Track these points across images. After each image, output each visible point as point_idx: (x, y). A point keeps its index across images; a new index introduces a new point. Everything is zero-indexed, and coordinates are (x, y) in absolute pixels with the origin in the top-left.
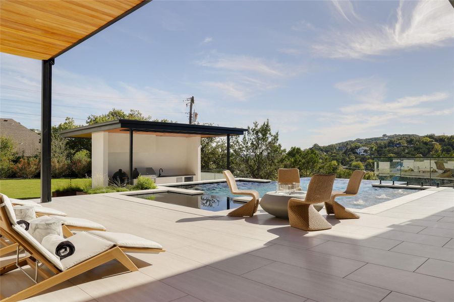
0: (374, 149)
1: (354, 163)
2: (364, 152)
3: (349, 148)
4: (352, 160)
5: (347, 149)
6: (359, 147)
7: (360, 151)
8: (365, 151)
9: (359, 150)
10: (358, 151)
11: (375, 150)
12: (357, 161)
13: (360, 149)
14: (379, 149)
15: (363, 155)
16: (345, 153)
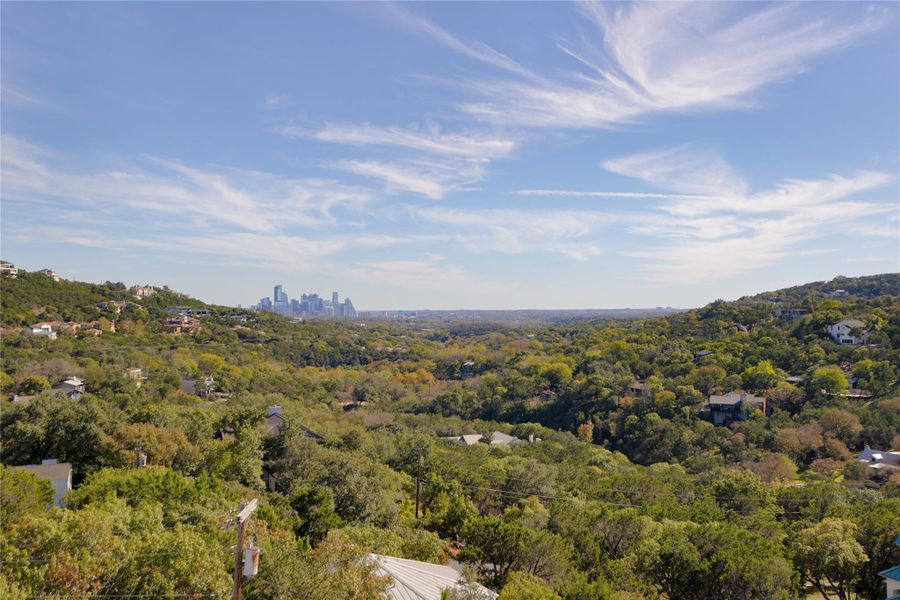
0: (878, 327)
1: (821, 371)
2: (850, 334)
3: (807, 322)
4: (815, 360)
5: (802, 324)
6: (837, 320)
7: (841, 329)
8: (854, 332)
9: (835, 327)
10: (833, 330)
11: (883, 329)
12: (829, 362)
13: (840, 324)
14: (894, 327)
15: (848, 341)
16: (796, 334)
